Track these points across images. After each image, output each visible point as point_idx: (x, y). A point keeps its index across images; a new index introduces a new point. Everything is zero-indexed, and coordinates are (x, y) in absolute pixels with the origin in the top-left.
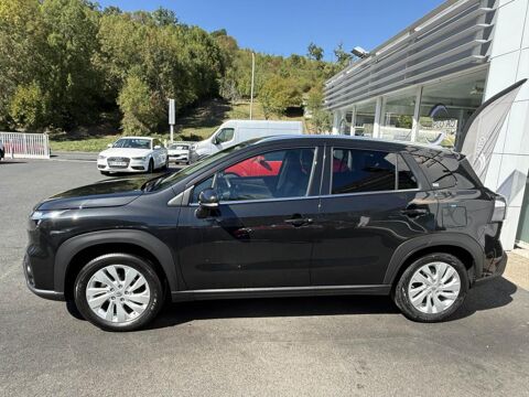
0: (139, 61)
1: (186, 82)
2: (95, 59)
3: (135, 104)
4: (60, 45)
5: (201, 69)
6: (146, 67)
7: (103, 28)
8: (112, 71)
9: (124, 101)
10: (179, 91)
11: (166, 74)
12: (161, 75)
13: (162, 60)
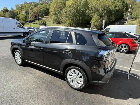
0: (98, 11)
1: (111, 15)
2: (87, 12)
3: (94, 23)
4: (80, 9)
5: (118, 11)
6: (100, 12)
7: (90, 3)
8: (91, 14)
9: (92, 22)
10: (108, 18)
11: (105, 14)
12: (103, 14)
13: (105, 10)
